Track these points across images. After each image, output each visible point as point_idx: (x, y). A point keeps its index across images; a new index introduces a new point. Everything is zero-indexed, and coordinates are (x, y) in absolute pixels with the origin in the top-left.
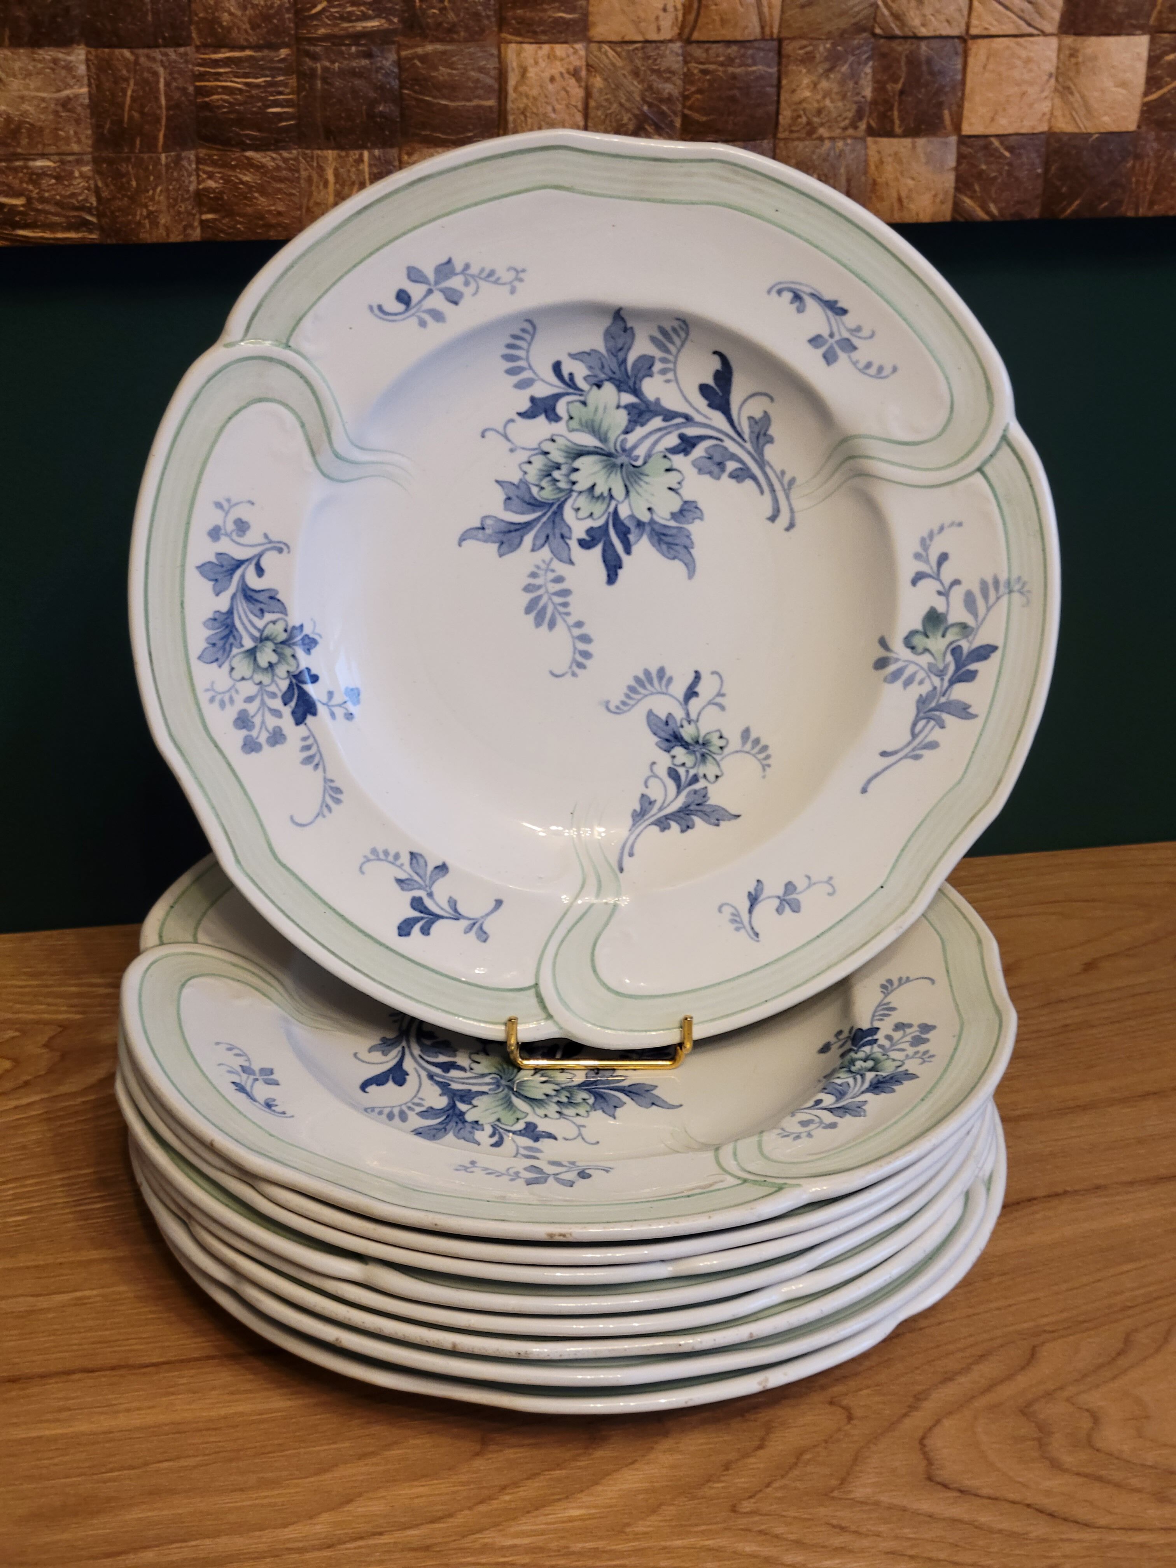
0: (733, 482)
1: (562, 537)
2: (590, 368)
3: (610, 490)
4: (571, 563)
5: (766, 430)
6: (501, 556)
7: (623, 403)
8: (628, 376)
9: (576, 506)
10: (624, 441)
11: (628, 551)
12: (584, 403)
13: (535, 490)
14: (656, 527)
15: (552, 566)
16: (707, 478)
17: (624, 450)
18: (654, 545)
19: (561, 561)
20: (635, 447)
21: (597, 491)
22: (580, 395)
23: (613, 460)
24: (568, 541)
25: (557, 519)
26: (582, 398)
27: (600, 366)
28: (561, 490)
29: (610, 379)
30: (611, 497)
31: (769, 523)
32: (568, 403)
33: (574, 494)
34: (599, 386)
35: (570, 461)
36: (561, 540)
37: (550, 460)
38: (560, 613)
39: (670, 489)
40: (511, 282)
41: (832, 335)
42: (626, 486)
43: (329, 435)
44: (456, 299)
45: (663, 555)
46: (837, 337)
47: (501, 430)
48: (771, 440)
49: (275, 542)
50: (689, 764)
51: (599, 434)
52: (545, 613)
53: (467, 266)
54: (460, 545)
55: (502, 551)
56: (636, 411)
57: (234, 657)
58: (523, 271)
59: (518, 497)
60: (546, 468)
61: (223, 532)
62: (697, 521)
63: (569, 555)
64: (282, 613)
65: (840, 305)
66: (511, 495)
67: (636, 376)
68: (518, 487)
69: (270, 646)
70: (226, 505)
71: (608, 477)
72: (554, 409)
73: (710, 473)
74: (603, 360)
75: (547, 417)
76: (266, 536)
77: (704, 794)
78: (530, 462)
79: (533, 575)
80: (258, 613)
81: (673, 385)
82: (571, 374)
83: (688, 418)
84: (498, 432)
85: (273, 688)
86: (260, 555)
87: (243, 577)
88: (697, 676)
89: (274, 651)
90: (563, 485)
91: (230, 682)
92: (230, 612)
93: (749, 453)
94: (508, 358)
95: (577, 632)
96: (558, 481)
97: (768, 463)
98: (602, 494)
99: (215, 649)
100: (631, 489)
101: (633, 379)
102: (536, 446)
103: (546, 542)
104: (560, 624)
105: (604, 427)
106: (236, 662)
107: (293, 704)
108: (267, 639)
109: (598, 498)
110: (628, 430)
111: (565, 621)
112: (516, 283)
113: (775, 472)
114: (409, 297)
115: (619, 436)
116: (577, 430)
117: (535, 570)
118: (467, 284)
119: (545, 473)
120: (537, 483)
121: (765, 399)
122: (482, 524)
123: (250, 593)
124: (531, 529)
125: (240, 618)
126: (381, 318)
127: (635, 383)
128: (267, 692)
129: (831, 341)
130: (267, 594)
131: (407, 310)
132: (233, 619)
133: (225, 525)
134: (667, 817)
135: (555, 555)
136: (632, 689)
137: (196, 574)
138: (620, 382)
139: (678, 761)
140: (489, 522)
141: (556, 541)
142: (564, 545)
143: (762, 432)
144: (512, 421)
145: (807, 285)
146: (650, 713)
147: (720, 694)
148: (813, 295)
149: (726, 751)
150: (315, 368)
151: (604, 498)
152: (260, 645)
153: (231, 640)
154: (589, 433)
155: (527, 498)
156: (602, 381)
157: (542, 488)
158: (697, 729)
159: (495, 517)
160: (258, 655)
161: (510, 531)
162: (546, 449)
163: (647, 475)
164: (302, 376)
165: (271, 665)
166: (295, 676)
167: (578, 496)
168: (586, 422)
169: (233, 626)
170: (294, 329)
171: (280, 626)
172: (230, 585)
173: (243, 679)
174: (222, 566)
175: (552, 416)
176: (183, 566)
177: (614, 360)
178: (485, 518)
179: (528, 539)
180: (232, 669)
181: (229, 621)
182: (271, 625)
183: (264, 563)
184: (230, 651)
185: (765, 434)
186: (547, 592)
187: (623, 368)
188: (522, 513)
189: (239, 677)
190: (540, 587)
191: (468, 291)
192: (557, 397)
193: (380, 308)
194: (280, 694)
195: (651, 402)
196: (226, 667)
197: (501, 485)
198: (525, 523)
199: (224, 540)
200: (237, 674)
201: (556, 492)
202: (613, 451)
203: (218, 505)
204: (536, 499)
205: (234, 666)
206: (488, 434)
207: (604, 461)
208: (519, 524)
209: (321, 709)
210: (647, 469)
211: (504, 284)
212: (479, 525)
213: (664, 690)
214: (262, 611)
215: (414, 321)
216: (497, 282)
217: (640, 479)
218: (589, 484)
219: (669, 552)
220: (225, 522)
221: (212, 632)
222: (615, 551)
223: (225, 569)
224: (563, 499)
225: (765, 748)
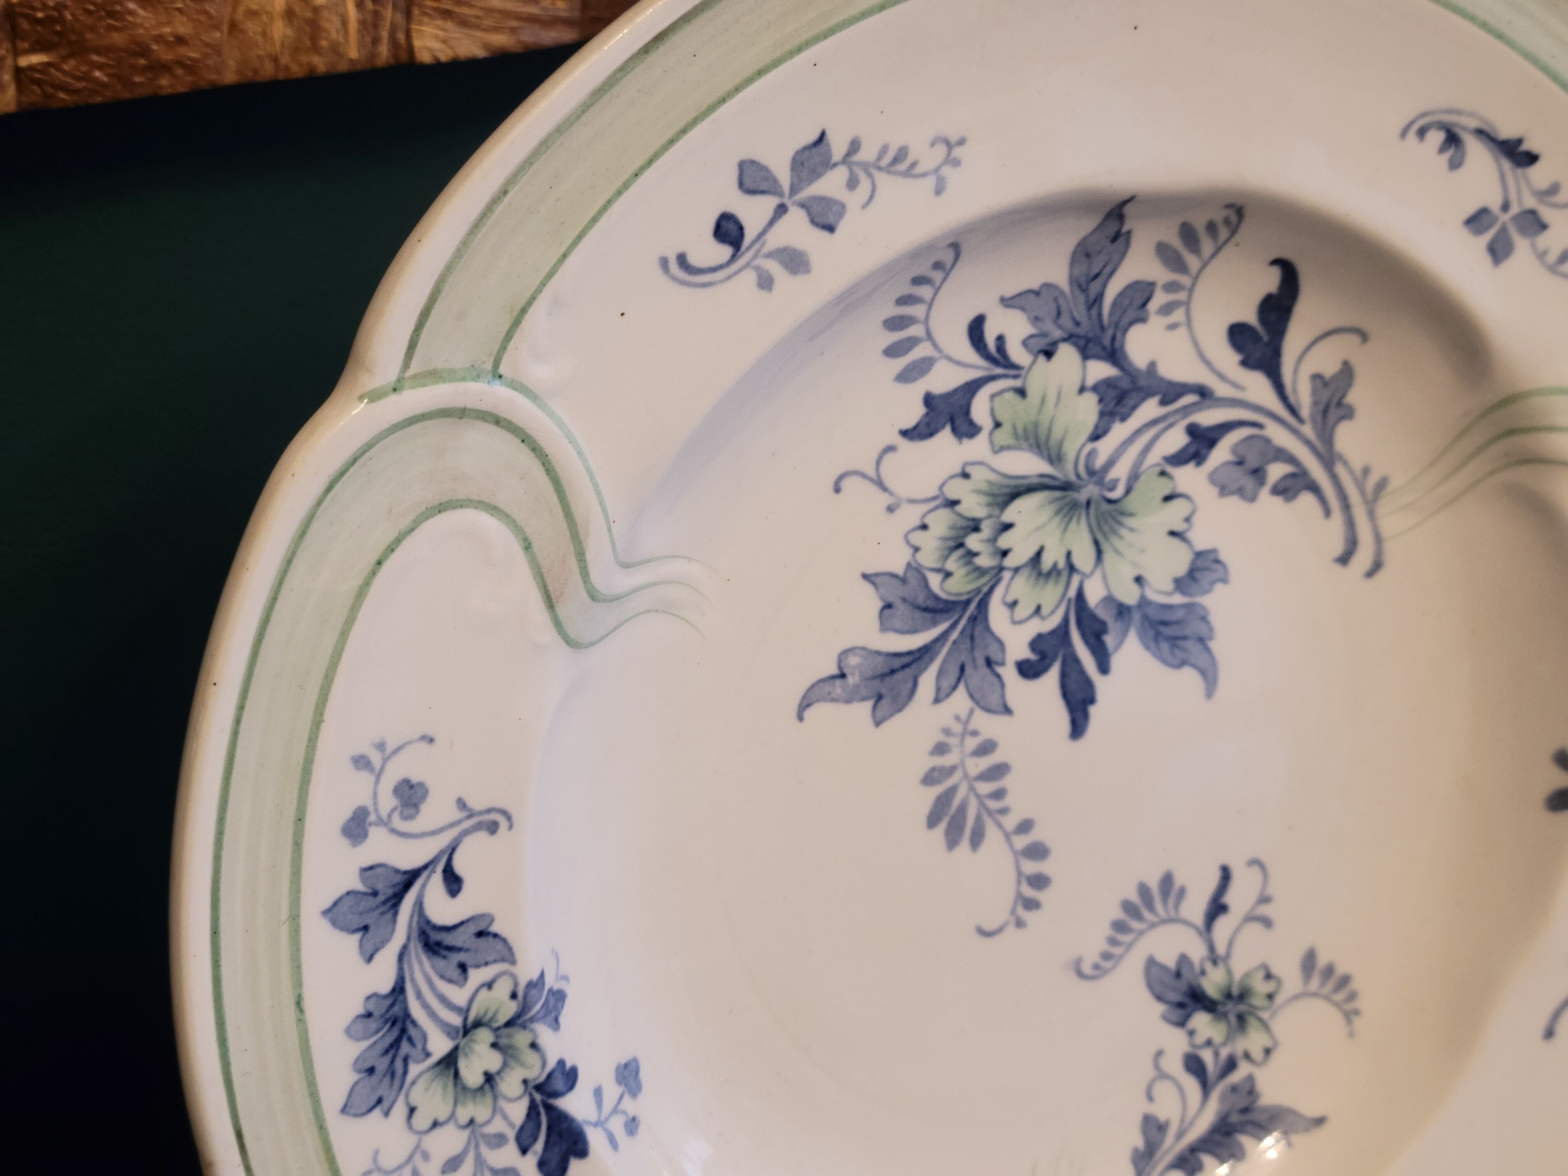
0: (1278, 501)
1: (989, 663)
2: (1036, 320)
3: (1069, 555)
4: (1007, 710)
5: (1343, 396)
6: (878, 723)
7: (1090, 382)
8: (1102, 328)
9: (1010, 599)
10: (1092, 454)
11: (1104, 668)
12: (1021, 392)
13: (934, 581)
14: (1150, 612)
15: (972, 726)
16: (1234, 502)
17: (1091, 472)
18: (1147, 647)
19: (988, 710)
20: (1111, 463)
21: (1047, 562)
22: (1016, 377)
23: (1073, 495)
24: (1000, 670)
25: (978, 630)
26: (1018, 383)
27: (1054, 313)
28: (981, 571)
29: (1070, 338)
30: (1072, 568)
31: (1338, 568)
32: (993, 396)
33: (1007, 575)
34: (1049, 354)
35: (996, 511)
36: (985, 670)
37: (960, 515)
38: (990, 813)
39: (1173, 534)
40: (937, 170)
41: (1505, 207)
42: (1097, 543)
43: (581, 556)
44: (831, 220)
45: (1165, 662)
46: (1515, 210)
47: (871, 472)
48: (1348, 413)
49: (481, 813)
50: (1218, 1038)
51: (1048, 449)
52: (964, 817)
53: (855, 146)
54: (800, 718)
55: (879, 714)
56: (1112, 394)
57: (413, 1083)
58: (961, 142)
59: (904, 600)
60: (953, 533)
61: (372, 818)
62: (1219, 587)
63: (1003, 696)
64: (503, 960)
65: (1525, 147)
66: (891, 599)
67: (1116, 326)
68: (903, 580)
69: (484, 1036)
70: (376, 759)
71: (1065, 529)
72: (967, 412)
73: (1240, 492)
74: (1061, 301)
75: (955, 431)
76: (461, 804)
77: (1250, 1089)
78: (924, 527)
79: (940, 749)
80: (455, 973)
81: (1182, 332)
82: (1000, 339)
83: (1203, 392)
84: (864, 476)
85: (498, 1126)
86: (452, 850)
87: (419, 905)
88: (1226, 875)
89: (494, 1045)
90: (984, 561)
91: (408, 1141)
92: (399, 990)
93: (1307, 442)
94: (894, 324)
95: (1021, 842)
96: (976, 554)
97: (1341, 458)
98: (1055, 566)
99: (375, 1078)
100: (1105, 546)
101: (1110, 332)
102: (934, 492)
103: (959, 680)
104: (993, 836)
105: (1056, 435)
106: (418, 1095)
107: (539, 1146)
108: (478, 1024)
109: (1049, 574)
110: (1100, 432)
111: (1000, 826)
112: (946, 171)
113: (1350, 471)
114: (741, 228)
115: (1083, 446)
116: (1009, 448)
117: (942, 738)
118: (852, 184)
119: (951, 544)
120: (937, 565)
121: (1354, 339)
122: (840, 668)
123: (435, 936)
124: (932, 660)
125: (419, 995)
126: (683, 283)
127: (1113, 338)
128: (485, 1136)
129: (1505, 217)
130: (472, 929)
131: (734, 257)
132: (405, 1002)
133: (375, 804)
134: (1194, 1149)
135: (977, 703)
136: (1120, 927)
137: (325, 925)
138: (1088, 340)
139: (1200, 1039)
140: (853, 660)
141: (978, 675)
142: (994, 679)
143: (1335, 401)
144: (891, 449)
145: (1471, 114)
146: (1151, 963)
147: (1264, 899)
148: (1481, 133)
149: (1279, 999)
150: (551, 415)
151: (1059, 573)
152: (463, 1042)
153: (405, 1047)
154: (1030, 448)
155: (921, 599)
156: (1055, 344)
157: (948, 575)
158: (1229, 972)
159: (864, 649)
160: (462, 1064)
161: (893, 672)
162: (952, 495)
163: (1131, 515)
164: (526, 439)
165: (489, 1078)
166: (539, 1088)
167: (1012, 579)
168: (1025, 430)
169: (407, 1015)
170: (508, 337)
171: (503, 989)
172: (393, 930)
173: (435, 1124)
174: (375, 894)
175: (964, 428)
176: (295, 918)
177: (1081, 298)
178: (844, 655)
179: (927, 681)
180: (412, 1110)
181: (396, 1009)
182: (484, 994)
183: (459, 866)
184: (405, 1073)
185: (1339, 404)
186: (966, 776)
187: (1094, 312)
188: (914, 631)
189: (428, 1123)
190: (952, 770)
191: (853, 200)
192: (972, 388)
193: (682, 260)
194: (511, 1134)
195: (1138, 370)
196: (400, 1110)
197: (873, 583)
198: (920, 650)
199: (377, 835)
200: (422, 1121)
201: (973, 576)
202: (1072, 478)
203: (361, 762)
204: (937, 598)
205: (414, 1101)
206: (846, 484)
207: (1059, 499)
208: (910, 653)
209: (595, 1138)
210: (1132, 503)
211: (924, 175)
212: (834, 671)
213: (1172, 913)
214: (463, 968)
215: (749, 278)
216: (909, 173)
217: (1121, 524)
218: (1031, 552)
219: (1173, 655)
220: (375, 795)
221: (365, 1044)
222: (1082, 672)
223: (381, 898)
224: (985, 589)
225: (1345, 980)
